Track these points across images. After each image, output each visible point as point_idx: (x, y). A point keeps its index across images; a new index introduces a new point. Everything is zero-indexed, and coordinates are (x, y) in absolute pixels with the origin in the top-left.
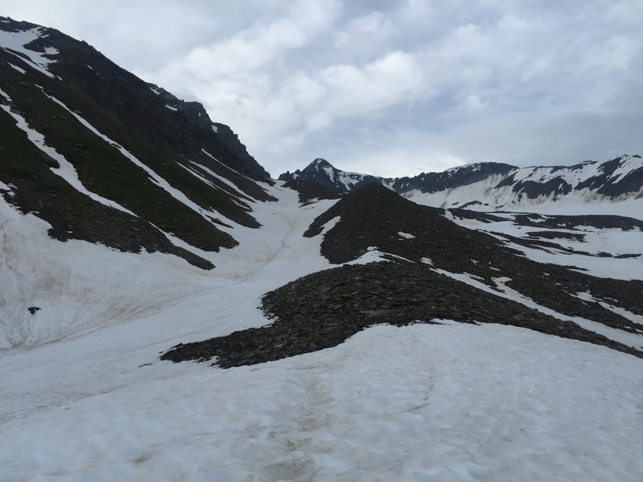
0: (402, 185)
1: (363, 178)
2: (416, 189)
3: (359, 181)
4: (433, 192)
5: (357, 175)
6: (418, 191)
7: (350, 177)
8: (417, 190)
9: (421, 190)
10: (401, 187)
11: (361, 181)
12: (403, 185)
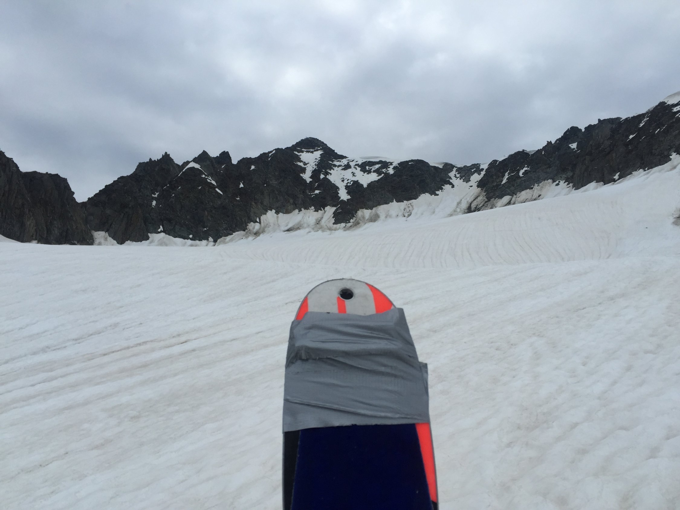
0: (507, 174)
1: (394, 168)
2: (550, 181)
3: (383, 175)
4: (616, 177)
5: (380, 162)
6: (558, 185)
7: (359, 169)
8: (554, 181)
9: (568, 180)
10: (502, 181)
11: (387, 174)
12: (509, 174)
